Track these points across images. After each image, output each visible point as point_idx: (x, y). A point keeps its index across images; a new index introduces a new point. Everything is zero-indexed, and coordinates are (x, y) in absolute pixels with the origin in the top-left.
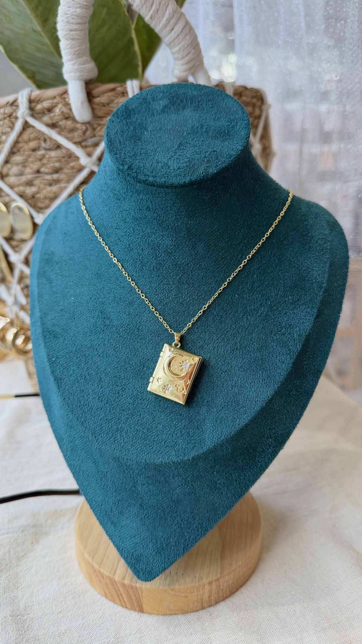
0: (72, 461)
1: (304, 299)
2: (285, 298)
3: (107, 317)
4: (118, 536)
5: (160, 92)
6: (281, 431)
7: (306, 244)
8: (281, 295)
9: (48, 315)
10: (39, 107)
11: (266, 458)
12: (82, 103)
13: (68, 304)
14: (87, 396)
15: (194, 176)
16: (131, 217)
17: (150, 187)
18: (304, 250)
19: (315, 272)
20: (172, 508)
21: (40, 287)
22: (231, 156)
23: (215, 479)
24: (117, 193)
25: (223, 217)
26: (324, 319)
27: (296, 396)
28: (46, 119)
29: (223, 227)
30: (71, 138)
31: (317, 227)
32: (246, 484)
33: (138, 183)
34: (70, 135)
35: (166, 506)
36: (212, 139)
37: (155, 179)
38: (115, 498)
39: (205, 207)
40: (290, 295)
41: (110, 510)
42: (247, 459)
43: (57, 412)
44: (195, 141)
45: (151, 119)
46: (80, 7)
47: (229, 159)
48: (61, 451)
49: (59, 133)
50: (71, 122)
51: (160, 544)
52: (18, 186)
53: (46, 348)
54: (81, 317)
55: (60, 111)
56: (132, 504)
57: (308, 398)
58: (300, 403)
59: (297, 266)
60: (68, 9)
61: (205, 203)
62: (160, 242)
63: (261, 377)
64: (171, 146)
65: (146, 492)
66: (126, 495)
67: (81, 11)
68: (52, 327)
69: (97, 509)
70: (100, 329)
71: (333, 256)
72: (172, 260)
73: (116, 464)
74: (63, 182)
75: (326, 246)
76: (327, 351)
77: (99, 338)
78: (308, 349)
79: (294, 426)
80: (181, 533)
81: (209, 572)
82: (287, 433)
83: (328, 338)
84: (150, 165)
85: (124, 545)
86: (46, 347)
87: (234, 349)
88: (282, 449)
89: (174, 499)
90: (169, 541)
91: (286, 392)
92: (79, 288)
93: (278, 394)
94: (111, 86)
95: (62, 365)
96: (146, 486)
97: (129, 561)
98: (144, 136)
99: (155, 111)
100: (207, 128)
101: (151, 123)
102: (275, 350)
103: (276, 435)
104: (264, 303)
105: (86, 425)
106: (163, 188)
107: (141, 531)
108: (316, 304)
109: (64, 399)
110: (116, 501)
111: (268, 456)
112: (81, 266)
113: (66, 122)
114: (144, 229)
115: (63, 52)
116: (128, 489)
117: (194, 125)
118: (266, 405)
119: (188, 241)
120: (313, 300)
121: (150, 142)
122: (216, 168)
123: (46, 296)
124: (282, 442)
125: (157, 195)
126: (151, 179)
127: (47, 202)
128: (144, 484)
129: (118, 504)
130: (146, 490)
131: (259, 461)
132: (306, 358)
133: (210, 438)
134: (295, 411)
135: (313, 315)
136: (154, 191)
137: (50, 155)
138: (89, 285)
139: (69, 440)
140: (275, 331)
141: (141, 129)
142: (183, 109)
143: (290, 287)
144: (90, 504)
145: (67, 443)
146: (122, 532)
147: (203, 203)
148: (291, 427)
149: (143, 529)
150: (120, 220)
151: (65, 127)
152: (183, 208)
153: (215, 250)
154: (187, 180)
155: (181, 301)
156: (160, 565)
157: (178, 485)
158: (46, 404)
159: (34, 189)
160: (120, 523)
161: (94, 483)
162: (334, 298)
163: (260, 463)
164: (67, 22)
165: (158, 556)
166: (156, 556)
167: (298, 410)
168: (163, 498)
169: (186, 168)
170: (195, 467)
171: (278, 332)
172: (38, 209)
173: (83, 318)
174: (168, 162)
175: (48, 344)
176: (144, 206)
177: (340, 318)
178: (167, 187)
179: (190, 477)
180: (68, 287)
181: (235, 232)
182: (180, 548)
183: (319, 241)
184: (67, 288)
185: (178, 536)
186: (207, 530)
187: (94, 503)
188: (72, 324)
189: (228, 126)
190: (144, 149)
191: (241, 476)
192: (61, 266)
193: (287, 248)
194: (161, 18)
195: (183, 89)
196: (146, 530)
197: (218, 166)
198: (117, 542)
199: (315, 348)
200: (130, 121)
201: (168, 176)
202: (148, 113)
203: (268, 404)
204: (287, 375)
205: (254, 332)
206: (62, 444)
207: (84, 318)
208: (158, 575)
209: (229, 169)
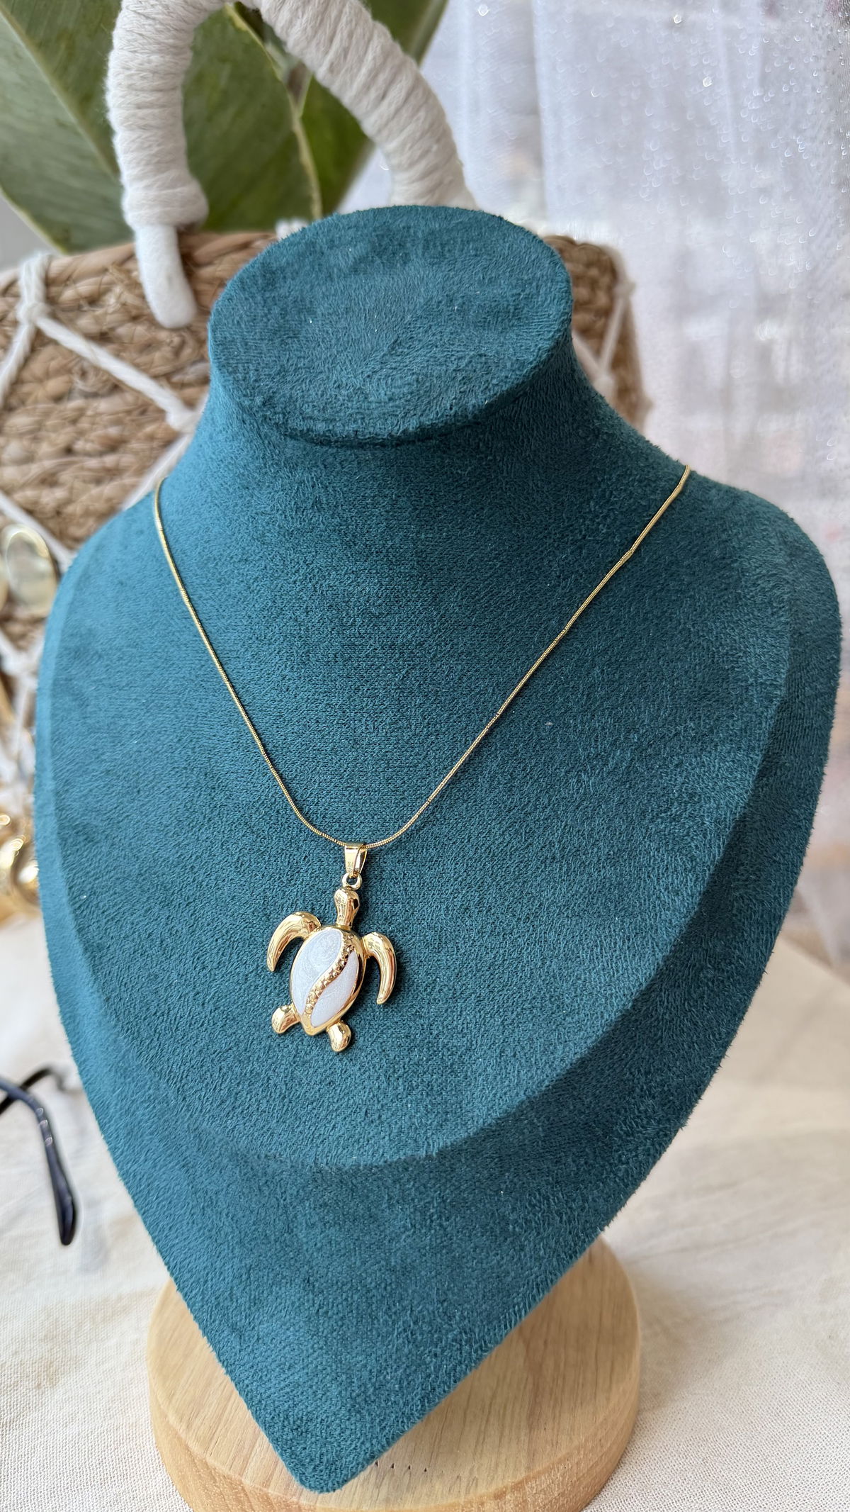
0: (130, 1165)
1: (727, 726)
2: (676, 725)
3: (219, 786)
4: (248, 1366)
5: (349, 228)
6: (678, 1076)
7: (726, 589)
8: (666, 719)
9: (74, 787)
10: (68, 294)
11: (639, 1152)
12: (170, 279)
13: (124, 755)
14: (166, 990)
15: (428, 415)
16: (277, 528)
17: (318, 447)
18: (721, 604)
19: (753, 660)
20: (388, 1288)
21: (57, 718)
22: (523, 365)
23: (502, 1210)
24: (242, 471)
25: (510, 522)
26: (783, 779)
27: (716, 983)
28: (85, 322)
29: (511, 547)
30: (145, 364)
31: (754, 548)
32: (586, 1221)
33: (288, 439)
34: (143, 359)
35: (373, 1284)
36: (475, 327)
37: (331, 427)
38: (241, 1261)
39: (460, 495)
40: (691, 718)
41: (226, 1294)
42: (587, 1154)
43: (93, 1035)
44: (434, 335)
45: (324, 289)
46: (160, 51)
47: (518, 373)
48: (105, 1138)
49: (118, 355)
50: (145, 327)
51: (359, 1387)
52: (23, 486)
53: (65, 868)
54: (156, 788)
55: (117, 302)
56: (284, 1277)
57: (748, 990)
58: (725, 1000)
59: (705, 644)
60: (130, 55)
61: (461, 486)
62: (351, 588)
63: (620, 931)
64: (373, 348)
65: (319, 1245)
66: (269, 1254)
67: (162, 59)
68: (82, 815)
69: (194, 1292)
70: (202, 817)
71: (799, 619)
72: (383, 633)
73: (240, 1172)
74: (127, 474)
75: (779, 593)
76: (793, 864)
77: (198, 840)
78: (743, 856)
79: (713, 1065)
80: (414, 1358)
81: (497, 1465)
82: (693, 1082)
83: (794, 829)
84: (320, 393)
85: (263, 1391)
86: (66, 866)
87: (547, 858)
88: (682, 1125)
89: (393, 1264)
90: (382, 1377)
91: (686, 972)
92: (152, 714)
93: (666, 976)
94: (239, 237)
95: (103, 912)
96: (318, 1231)
97: (277, 1435)
98: (307, 327)
99: (335, 270)
100: (464, 303)
101: (323, 298)
102: (655, 860)
103: (666, 1088)
104: (622, 738)
105: (160, 1068)
106: (352, 447)
107: (307, 1350)
108: (759, 740)
109: (108, 999)
110: (243, 1271)
111: (645, 1145)
112: (156, 659)
113: (134, 328)
114: (309, 559)
115: (123, 160)
116: (273, 1237)
117: (432, 298)
118: (633, 1006)
119: (421, 583)
120: (751, 729)
121: (320, 340)
122: (485, 394)
123: (71, 740)
124: (682, 1109)
125: (339, 468)
126: (321, 427)
127: (91, 522)
128: (313, 1225)
129: (249, 1277)
130: (320, 1241)
131: (620, 1161)
132: (739, 880)
133: (486, 1098)
134: (714, 1022)
135: (751, 767)
136: (331, 459)
137: (96, 408)
138: (175, 707)
139: (121, 1109)
140: (652, 811)
141: (299, 312)
142: (405, 263)
143: (689, 698)
144: (176, 1279)
145: (117, 1115)
146: (258, 1353)
147: (457, 487)
148: (704, 1065)
149: (312, 1347)
150: (249, 538)
151: (132, 338)
152: (405, 499)
153: (490, 605)
154: (412, 425)
155: (406, 738)
156: (358, 1444)
157: (404, 1226)
158: (68, 1015)
159: (59, 494)
160: (253, 1328)
161: (185, 1222)
162: (805, 725)
163: (623, 1164)
164: (130, 87)
165: (353, 1420)
166: (348, 1420)
167: (723, 1020)
168: (364, 1263)
169: (409, 397)
170: (449, 1177)
171: (661, 812)
172: (70, 542)
173: (159, 789)
174: (364, 385)
175: (71, 858)
176: (308, 498)
177: (824, 777)
178: (361, 445)
179: (435, 1205)
180: (126, 713)
181: (542, 559)
182: (413, 1399)
183: (759, 582)
184: (122, 716)
185: (408, 1367)
186: (484, 1349)
187: (187, 1276)
188: (133, 807)
189: (517, 297)
190: (304, 358)
191: (574, 1200)
192: (108, 662)
193: (677, 600)
194: (355, 70)
195: (405, 218)
196: (321, 1348)
197: (490, 390)
198: (246, 1382)
199: (761, 856)
200: (273, 295)
201: (363, 418)
202: (317, 276)
203: (639, 1004)
204: (690, 926)
205: (598, 813)
206: (106, 1120)
207: (163, 789)
208: (354, 1475)
209: (518, 399)
